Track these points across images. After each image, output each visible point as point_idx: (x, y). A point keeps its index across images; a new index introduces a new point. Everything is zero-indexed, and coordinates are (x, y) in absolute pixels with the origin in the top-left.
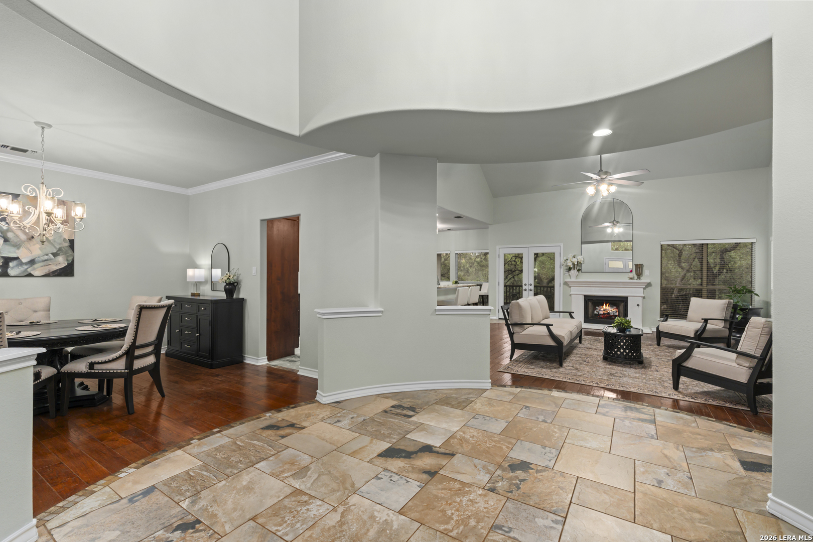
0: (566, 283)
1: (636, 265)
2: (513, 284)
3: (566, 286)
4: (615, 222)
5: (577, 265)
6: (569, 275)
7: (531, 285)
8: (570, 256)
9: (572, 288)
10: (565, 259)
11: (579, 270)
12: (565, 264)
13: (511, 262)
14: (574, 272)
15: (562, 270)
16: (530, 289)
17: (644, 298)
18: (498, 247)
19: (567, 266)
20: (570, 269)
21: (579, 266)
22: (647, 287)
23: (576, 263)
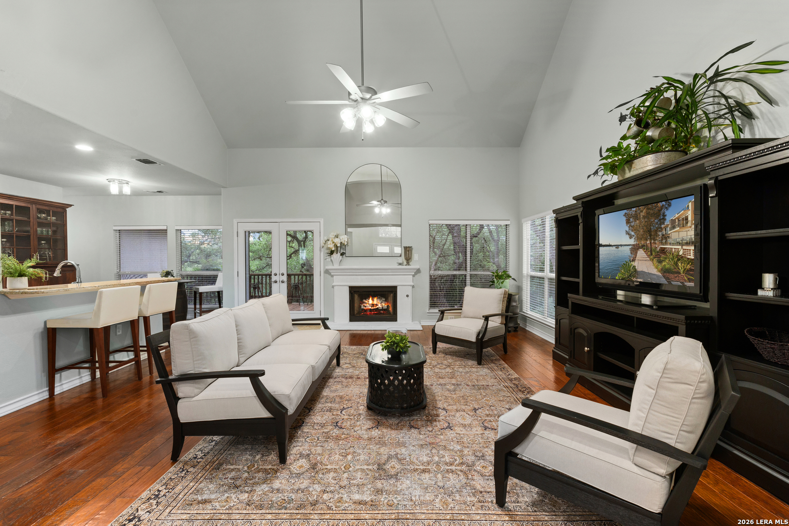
0: (327, 272)
1: (406, 248)
3: (327, 275)
4: (383, 202)
5: (341, 247)
6: (331, 260)
7: (283, 275)
8: (332, 236)
9: (334, 277)
10: (326, 239)
11: (342, 254)
12: (325, 247)
14: (336, 257)
15: (322, 254)
16: (281, 280)
17: (413, 287)
18: (235, 221)
19: (328, 248)
20: (332, 253)
21: (343, 249)
22: (416, 274)
23: (339, 245)
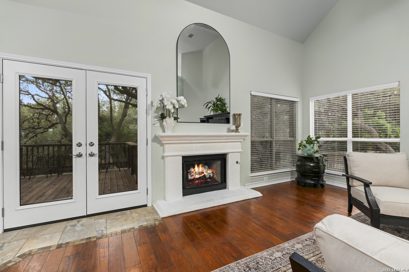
0: (156, 139)
1: (236, 115)
2: (36, 143)
7: (92, 144)
9: (166, 145)
11: (176, 119)
13: (33, 119)
14: (169, 122)
16: (89, 152)
17: (241, 153)
20: (163, 117)
